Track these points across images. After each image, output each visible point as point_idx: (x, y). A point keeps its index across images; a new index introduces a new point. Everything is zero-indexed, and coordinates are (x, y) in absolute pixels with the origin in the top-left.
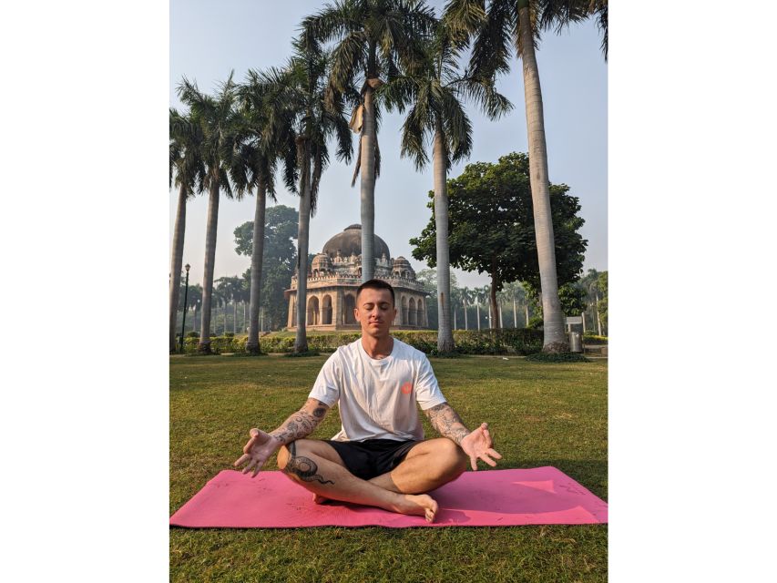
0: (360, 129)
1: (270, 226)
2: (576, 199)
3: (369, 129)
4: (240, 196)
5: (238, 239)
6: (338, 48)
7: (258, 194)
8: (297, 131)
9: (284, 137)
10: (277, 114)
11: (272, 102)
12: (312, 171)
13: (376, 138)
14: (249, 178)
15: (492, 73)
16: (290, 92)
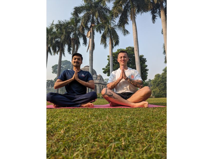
0: (89, 37)
1: (62, 66)
2: (145, 59)
3: (92, 37)
4: (54, 54)
5: (53, 69)
6: (83, 16)
7: (60, 55)
8: (72, 37)
9: (68, 39)
10: (66, 32)
11: (64, 28)
12: (76, 48)
13: (94, 40)
14: (57, 50)
15: (124, 24)
16: (70, 26)
